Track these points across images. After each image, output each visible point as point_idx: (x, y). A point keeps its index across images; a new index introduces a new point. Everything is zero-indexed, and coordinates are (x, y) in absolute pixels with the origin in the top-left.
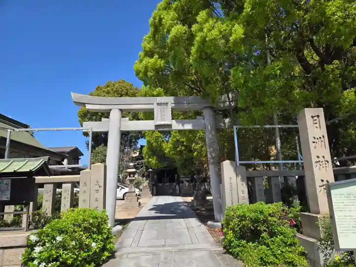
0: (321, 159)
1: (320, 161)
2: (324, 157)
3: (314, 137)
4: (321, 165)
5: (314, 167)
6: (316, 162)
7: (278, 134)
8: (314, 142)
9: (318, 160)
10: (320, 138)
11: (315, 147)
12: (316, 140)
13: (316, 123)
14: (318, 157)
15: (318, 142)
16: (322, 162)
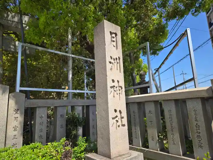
0: (116, 84)
1: (114, 86)
2: (118, 82)
3: (111, 57)
4: (115, 91)
5: (109, 92)
6: (111, 87)
7: (70, 63)
8: (110, 63)
9: (113, 84)
10: (116, 59)
11: (111, 69)
12: (112, 61)
13: (114, 41)
14: (113, 81)
15: (114, 63)
16: (116, 87)
